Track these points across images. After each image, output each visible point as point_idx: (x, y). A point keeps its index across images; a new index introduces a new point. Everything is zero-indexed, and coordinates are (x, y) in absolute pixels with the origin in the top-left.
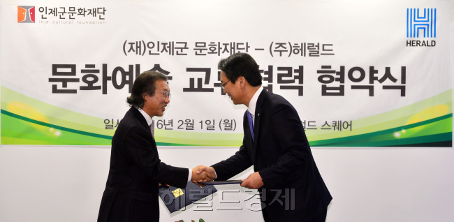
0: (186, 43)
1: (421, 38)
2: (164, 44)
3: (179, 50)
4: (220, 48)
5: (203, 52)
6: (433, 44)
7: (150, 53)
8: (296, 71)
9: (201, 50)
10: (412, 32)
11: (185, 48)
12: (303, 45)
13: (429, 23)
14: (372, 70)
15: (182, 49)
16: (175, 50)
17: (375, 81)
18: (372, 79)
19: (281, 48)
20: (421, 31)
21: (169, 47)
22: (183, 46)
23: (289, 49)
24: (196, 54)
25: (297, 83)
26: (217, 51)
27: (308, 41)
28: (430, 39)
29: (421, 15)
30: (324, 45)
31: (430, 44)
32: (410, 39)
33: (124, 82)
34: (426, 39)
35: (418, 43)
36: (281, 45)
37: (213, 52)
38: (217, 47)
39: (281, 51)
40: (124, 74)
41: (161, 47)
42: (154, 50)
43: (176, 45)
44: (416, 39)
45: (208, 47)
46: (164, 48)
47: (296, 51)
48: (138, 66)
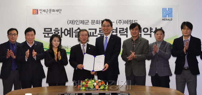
0: (88, 21)
1: (167, 18)
2: (81, 21)
3: (86, 23)
4: (100, 22)
5: (94, 23)
6: (171, 20)
7: (76, 24)
8: (125, 29)
9: (93, 23)
10: (164, 16)
11: (88, 22)
12: (128, 21)
13: (170, 13)
14: (151, 29)
15: (87, 22)
16: (85, 23)
17: (152, 32)
18: (151, 32)
19: (120, 22)
20: (167, 16)
21: (83, 22)
22: (87, 21)
23: (123, 22)
24: (92, 24)
25: (126, 33)
26: (99, 23)
27: (129, 19)
28: (170, 18)
29: (167, 10)
30: (134, 21)
31: (170, 20)
32: (163, 18)
33: (68, 34)
34: (169, 18)
35: (166, 20)
36: (120, 21)
37: (97, 23)
38: (99, 22)
39: (120, 23)
40: (68, 31)
41: (80, 22)
42: (78, 23)
43: (85, 21)
44: (166, 18)
45: (96, 22)
46: (81, 22)
47: (125, 23)
48: (72, 28)
